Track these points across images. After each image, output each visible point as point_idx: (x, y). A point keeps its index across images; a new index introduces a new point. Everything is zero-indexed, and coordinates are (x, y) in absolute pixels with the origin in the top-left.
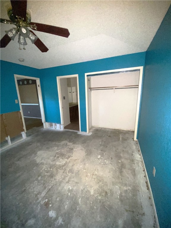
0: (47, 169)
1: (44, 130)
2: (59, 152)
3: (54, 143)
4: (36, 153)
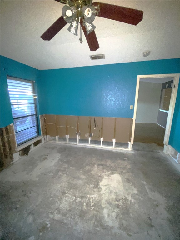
0: (93, 202)
1: (161, 154)
2: (129, 203)
3: (145, 183)
4: (112, 173)
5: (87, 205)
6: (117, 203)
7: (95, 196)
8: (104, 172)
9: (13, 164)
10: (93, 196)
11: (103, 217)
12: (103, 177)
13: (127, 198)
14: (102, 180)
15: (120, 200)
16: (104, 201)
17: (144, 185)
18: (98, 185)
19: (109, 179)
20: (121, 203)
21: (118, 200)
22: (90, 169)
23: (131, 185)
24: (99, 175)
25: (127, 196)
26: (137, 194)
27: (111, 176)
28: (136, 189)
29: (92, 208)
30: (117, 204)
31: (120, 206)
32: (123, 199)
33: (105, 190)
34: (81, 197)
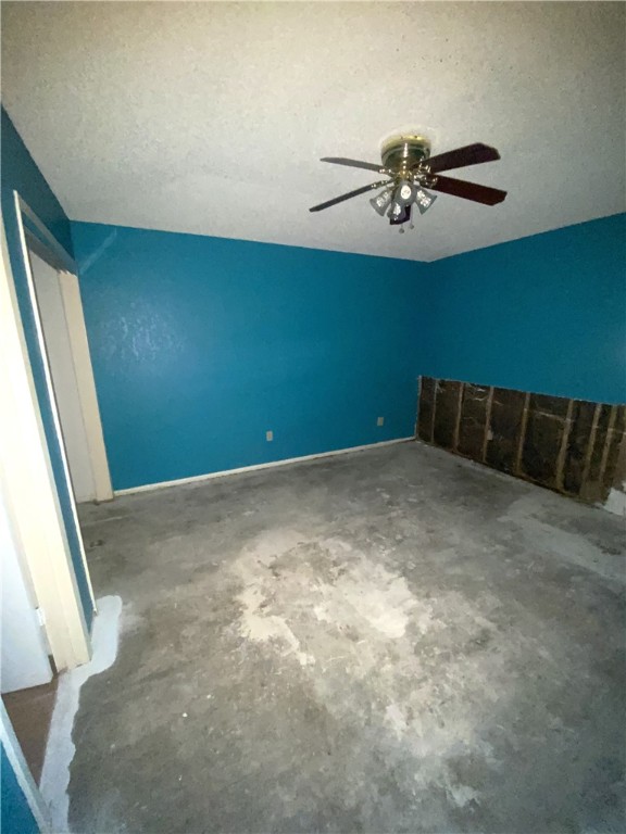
4: (412, 629)
5: (380, 539)
6: (342, 567)
7: (384, 555)
8: (437, 616)
9: (596, 508)
10: (387, 552)
11: (344, 541)
12: (418, 599)
13: (328, 585)
14: (410, 588)
15: (339, 574)
16: (363, 556)
17: (303, 648)
18: (404, 574)
21: (342, 572)
23: (338, 625)
24: (434, 599)
25: (331, 589)
26: (312, 606)
27: (407, 619)
28: (319, 619)
29: (368, 540)
30: (339, 565)
31: (332, 566)
32: (336, 579)
33: (379, 573)
34: (400, 541)
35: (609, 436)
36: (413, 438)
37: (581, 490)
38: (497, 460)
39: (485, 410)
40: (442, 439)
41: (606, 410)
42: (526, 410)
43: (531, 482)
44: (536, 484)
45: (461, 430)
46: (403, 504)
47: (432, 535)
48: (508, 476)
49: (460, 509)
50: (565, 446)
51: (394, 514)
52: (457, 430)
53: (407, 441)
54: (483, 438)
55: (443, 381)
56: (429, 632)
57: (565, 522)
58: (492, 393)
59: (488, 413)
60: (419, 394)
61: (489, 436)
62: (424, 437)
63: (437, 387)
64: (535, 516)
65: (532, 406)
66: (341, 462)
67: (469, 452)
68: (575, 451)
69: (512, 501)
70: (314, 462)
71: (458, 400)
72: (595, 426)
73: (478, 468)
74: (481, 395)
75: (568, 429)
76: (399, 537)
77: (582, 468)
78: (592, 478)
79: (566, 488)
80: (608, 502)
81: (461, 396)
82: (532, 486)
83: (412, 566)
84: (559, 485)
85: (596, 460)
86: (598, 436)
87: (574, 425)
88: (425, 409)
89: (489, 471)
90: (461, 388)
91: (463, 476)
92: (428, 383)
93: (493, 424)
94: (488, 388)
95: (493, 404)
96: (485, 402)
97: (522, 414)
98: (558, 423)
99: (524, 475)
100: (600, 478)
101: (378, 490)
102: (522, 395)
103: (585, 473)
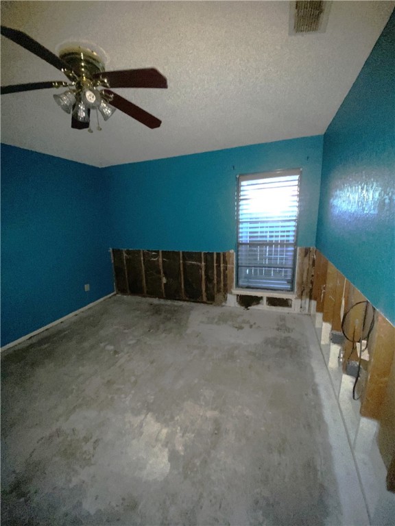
7: (127, 402)
8: (185, 431)
9: (223, 306)
10: (128, 399)
12: (167, 426)
14: (157, 420)
15: (95, 449)
16: (110, 415)
18: (149, 410)
19: (157, 440)
20: (88, 447)
21: (96, 443)
22: (202, 398)
24: (177, 418)
27: (167, 450)
29: (109, 396)
30: (91, 438)
31: (83, 444)
32: (93, 456)
33: (130, 422)
34: (136, 382)
35: (222, 269)
36: (115, 293)
37: (216, 299)
38: (172, 294)
39: (158, 265)
40: (135, 289)
41: (218, 255)
42: (181, 261)
43: (191, 301)
44: (194, 302)
45: (147, 281)
46: (126, 350)
47: (155, 364)
48: (179, 302)
49: (164, 335)
50: (204, 277)
51: (122, 361)
52: (144, 281)
53: (110, 297)
54: (161, 283)
55: (128, 250)
56: (185, 450)
57: (216, 320)
58: (161, 254)
59: (161, 268)
60: (113, 261)
61: (164, 280)
62: (122, 291)
63: (125, 255)
64: (202, 322)
65: (184, 259)
66: (60, 332)
67: (153, 293)
68: (209, 279)
69: (188, 318)
70: (30, 342)
71: (141, 262)
72: (215, 265)
73: (162, 301)
74: (155, 256)
75: (203, 269)
76: (133, 379)
77: (213, 287)
78: (219, 291)
79: (208, 299)
80: (228, 301)
81: (142, 258)
82: (193, 304)
83: (151, 398)
84: (205, 299)
85: (219, 282)
86: (217, 269)
87: (206, 266)
88: (119, 271)
89: (169, 302)
90: (142, 254)
91: (157, 310)
92: (117, 253)
93: (165, 273)
94: (158, 252)
95: (163, 261)
96: (158, 260)
97: (180, 264)
98: (198, 266)
99: (187, 299)
100: (222, 290)
101: (102, 345)
102: (178, 253)
103: (215, 289)
